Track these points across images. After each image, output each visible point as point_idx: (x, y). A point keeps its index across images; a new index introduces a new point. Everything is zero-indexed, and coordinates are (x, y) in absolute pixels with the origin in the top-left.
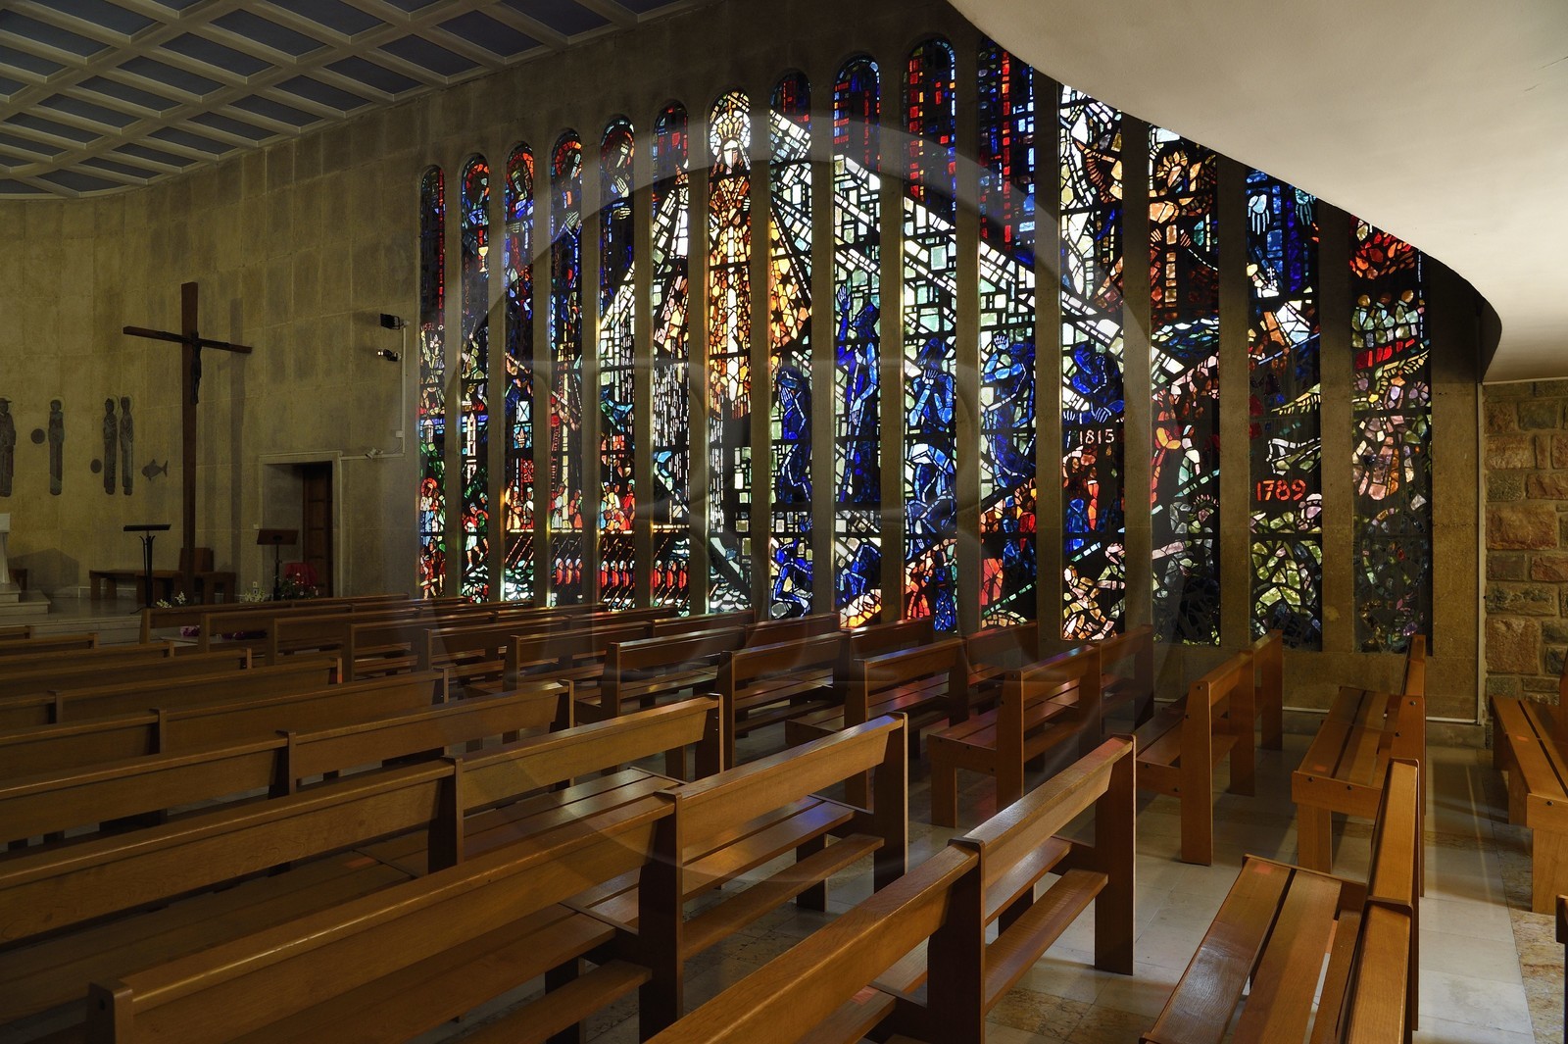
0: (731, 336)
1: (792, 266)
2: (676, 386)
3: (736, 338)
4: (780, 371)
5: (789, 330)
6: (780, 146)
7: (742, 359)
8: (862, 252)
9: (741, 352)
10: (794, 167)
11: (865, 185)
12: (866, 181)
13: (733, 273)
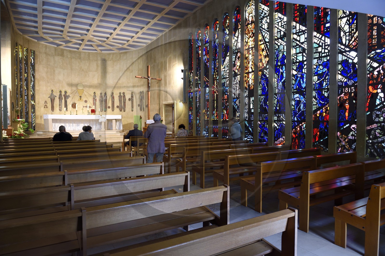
0: (250, 67)
1: (265, 46)
2: (238, 82)
3: (251, 68)
4: (261, 75)
5: (264, 64)
6: (262, 13)
7: (253, 73)
8: (282, 40)
9: (253, 71)
10: (265, 18)
11: (283, 20)
12: (283, 19)
13: (251, 50)
